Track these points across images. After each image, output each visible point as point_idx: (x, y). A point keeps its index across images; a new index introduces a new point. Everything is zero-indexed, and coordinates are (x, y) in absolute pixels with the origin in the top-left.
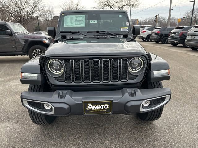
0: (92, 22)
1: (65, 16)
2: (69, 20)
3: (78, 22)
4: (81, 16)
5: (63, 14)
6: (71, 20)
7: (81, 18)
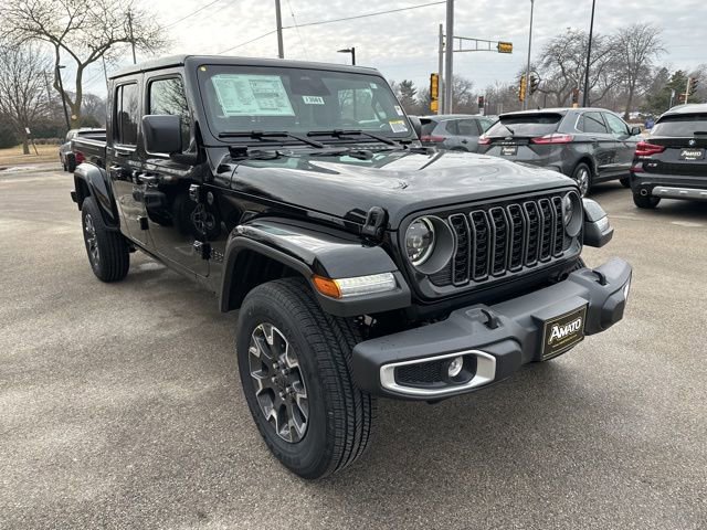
0: (309, 102)
1: (210, 74)
2: (232, 93)
3: (267, 100)
4: (268, 78)
5: (203, 69)
6: (240, 92)
7: (269, 86)
